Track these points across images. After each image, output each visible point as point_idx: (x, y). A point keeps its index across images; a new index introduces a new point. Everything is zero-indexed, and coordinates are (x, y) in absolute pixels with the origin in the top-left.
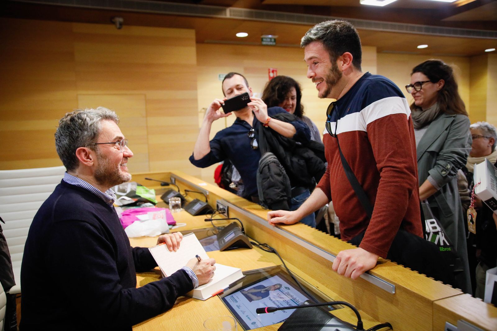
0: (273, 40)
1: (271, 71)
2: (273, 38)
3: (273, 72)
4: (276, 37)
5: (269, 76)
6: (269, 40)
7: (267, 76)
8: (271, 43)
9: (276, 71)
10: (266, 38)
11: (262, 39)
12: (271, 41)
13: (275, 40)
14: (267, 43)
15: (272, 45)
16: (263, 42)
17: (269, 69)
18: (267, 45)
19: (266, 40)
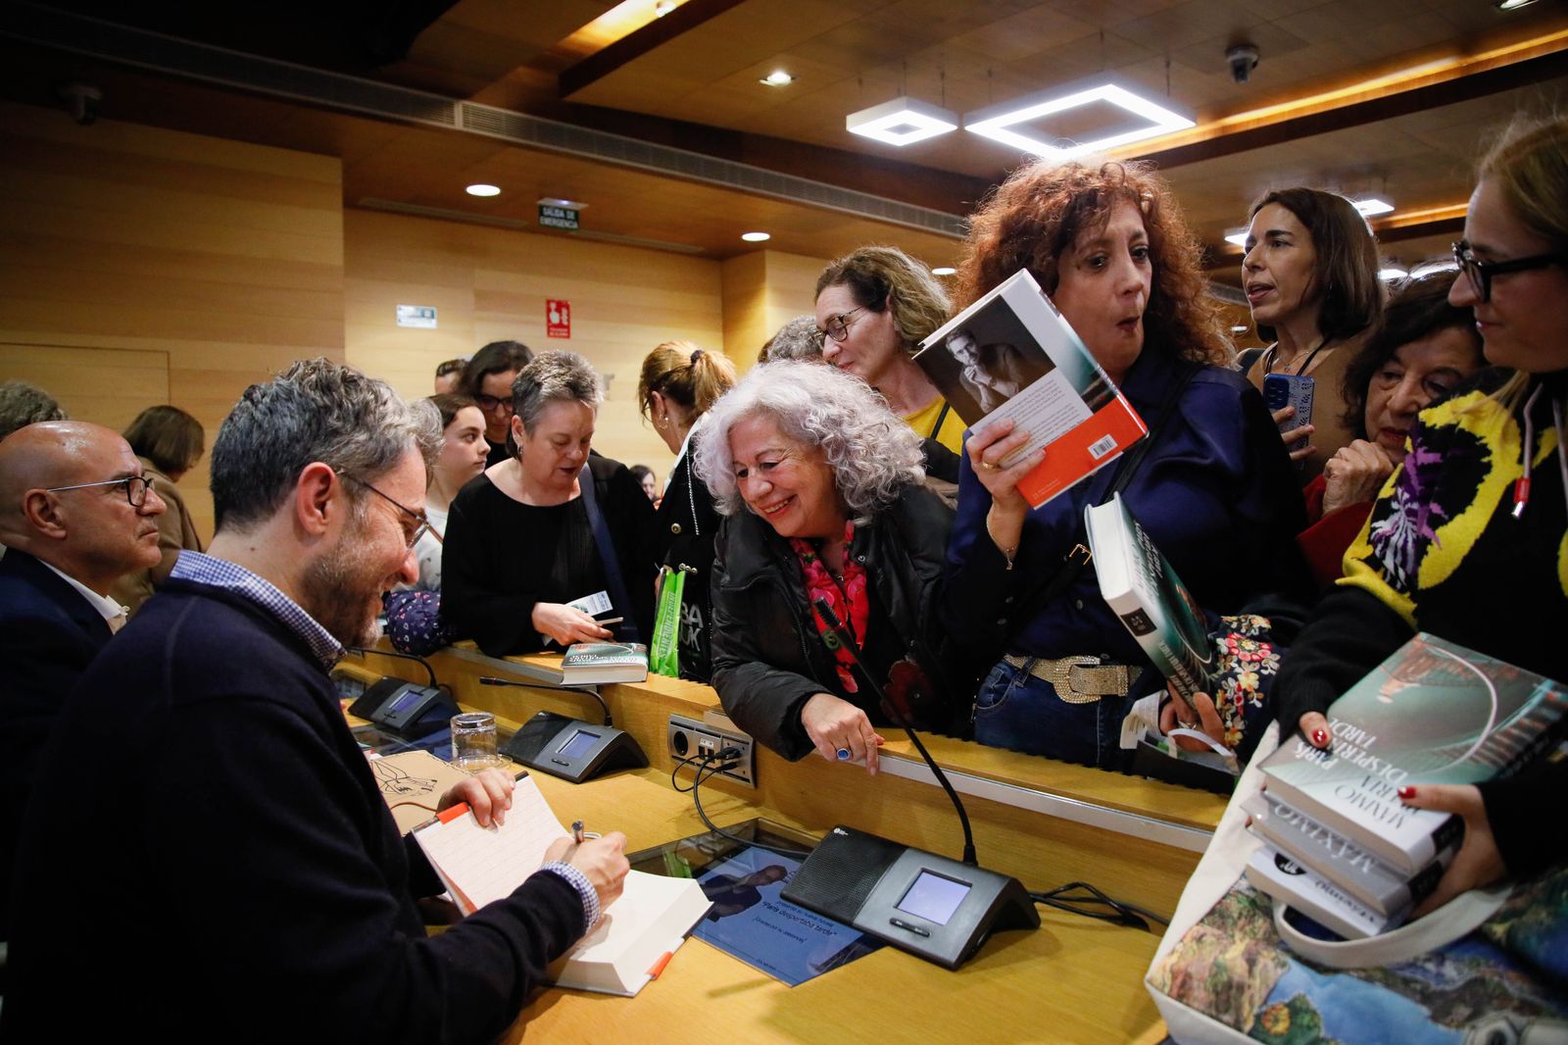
0: (571, 215)
1: (553, 306)
2: (570, 210)
3: (561, 307)
4: (580, 206)
5: (549, 321)
6: (562, 214)
7: (544, 319)
8: (567, 224)
9: (570, 307)
10: (555, 208)
11: (541, 210)
12: (566, 218)
13: (577, 213)
14: (555, 222)
15: (567, 229)
16: (542, 219)
17: (549, 302)
18: (555, 227)
19: (552, 215)
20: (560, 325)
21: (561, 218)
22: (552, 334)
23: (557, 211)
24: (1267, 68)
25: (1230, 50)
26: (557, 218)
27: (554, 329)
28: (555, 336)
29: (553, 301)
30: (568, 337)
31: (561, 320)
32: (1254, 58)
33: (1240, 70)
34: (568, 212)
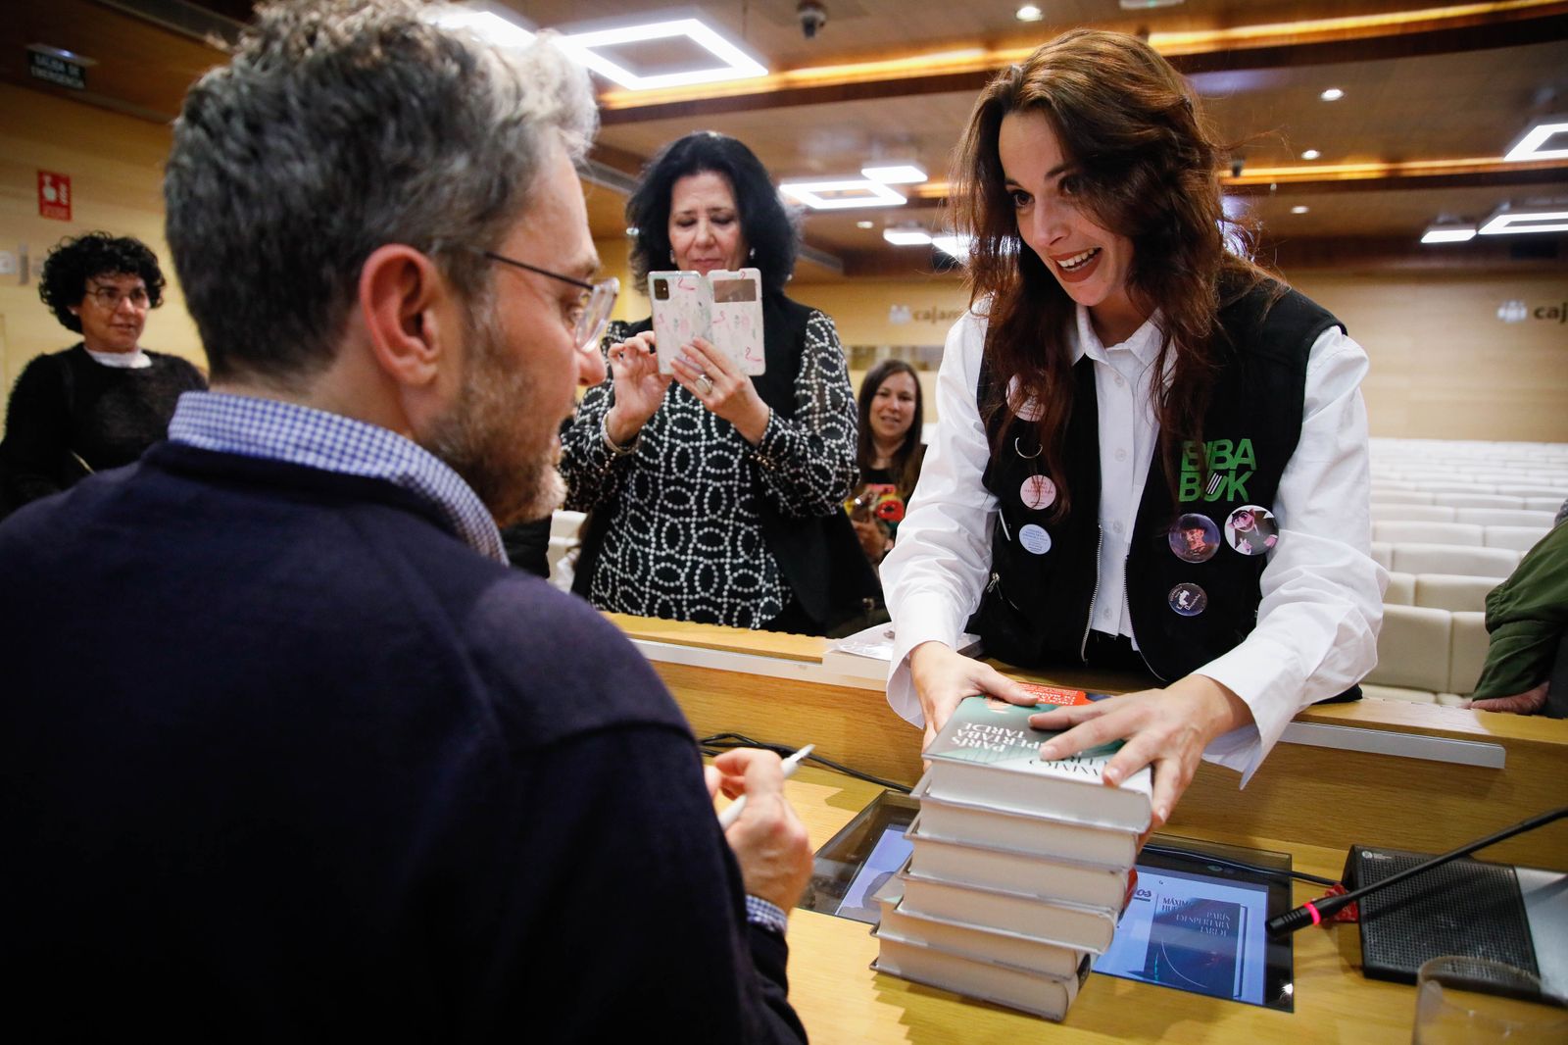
0: (75, 71)
1: (47, 179)
2: (74, 65)
3: (57, 181)
4: (88, 62)
5: (42, 196)
6: (62, 67)
7: (35, 194)
8: (69, 81)
9: (67, 182)
10: (51, 59)
11: (31, 57)
12: (67, 73)
13: (82, 70)
14: (52, 76)
15: (67, 87)
16: (33, 68)
17: (41, 174)
18: (51, 82)
19: (46, 64)
20: (57, 204)
21: (60, 72)
22: (46, 212)
23: (54, 64)
24: (833, 30)
25: (802, 7)
26: (54, 71)
27: (47, 209)
28: (50, 216)
29: (47, 173)
30: (68, 217)
31: (58, 199)
32: (821, 16)
33: (810, 27)
34: (70, 67)
